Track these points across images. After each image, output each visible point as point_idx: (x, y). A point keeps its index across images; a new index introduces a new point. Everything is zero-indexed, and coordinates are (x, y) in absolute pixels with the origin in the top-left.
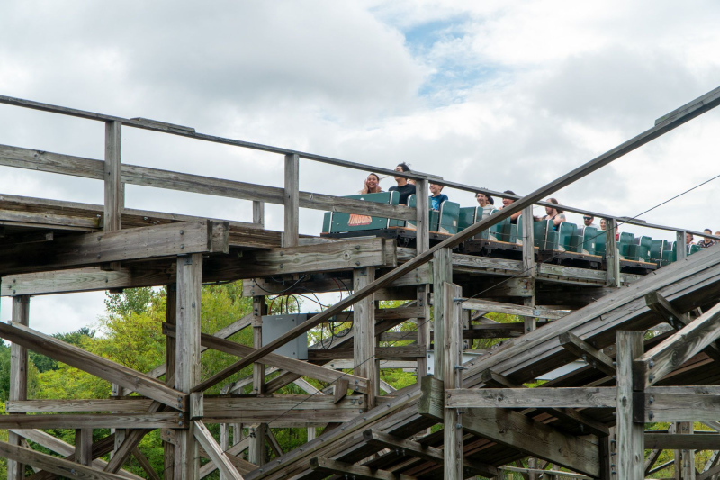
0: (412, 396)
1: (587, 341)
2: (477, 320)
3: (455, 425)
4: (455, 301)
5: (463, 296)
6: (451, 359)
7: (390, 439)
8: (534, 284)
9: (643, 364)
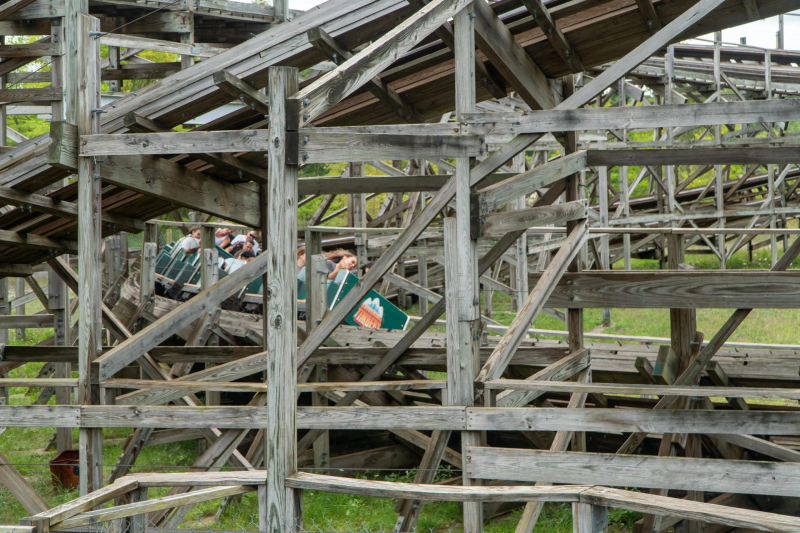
0: (40, 144)
1: (244, 80)
2: (127, 59)
3: (91, 174)
4: (91, 35)
5: (102, 30)
6: (86, 101)
7: (12, 194)
8: (192, 19)
9: (296, 102)
